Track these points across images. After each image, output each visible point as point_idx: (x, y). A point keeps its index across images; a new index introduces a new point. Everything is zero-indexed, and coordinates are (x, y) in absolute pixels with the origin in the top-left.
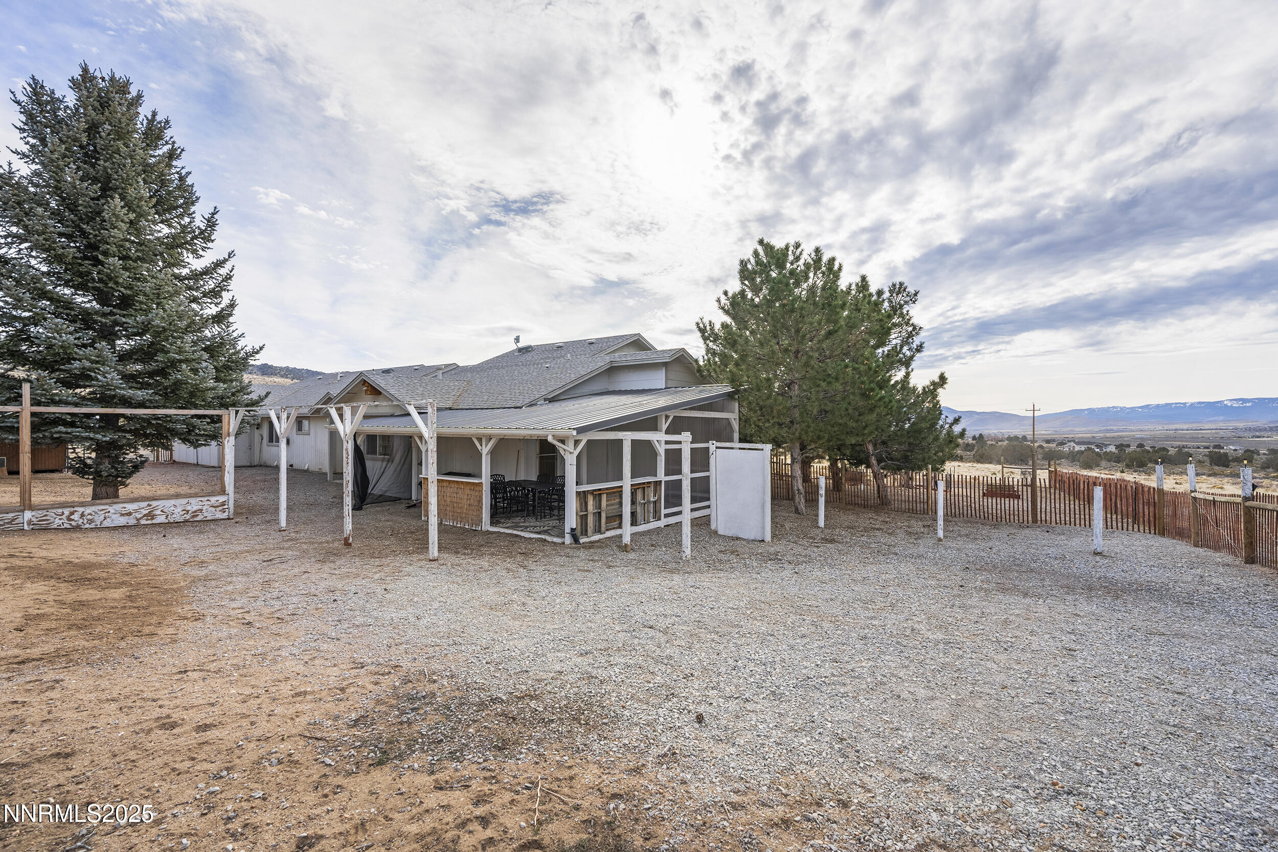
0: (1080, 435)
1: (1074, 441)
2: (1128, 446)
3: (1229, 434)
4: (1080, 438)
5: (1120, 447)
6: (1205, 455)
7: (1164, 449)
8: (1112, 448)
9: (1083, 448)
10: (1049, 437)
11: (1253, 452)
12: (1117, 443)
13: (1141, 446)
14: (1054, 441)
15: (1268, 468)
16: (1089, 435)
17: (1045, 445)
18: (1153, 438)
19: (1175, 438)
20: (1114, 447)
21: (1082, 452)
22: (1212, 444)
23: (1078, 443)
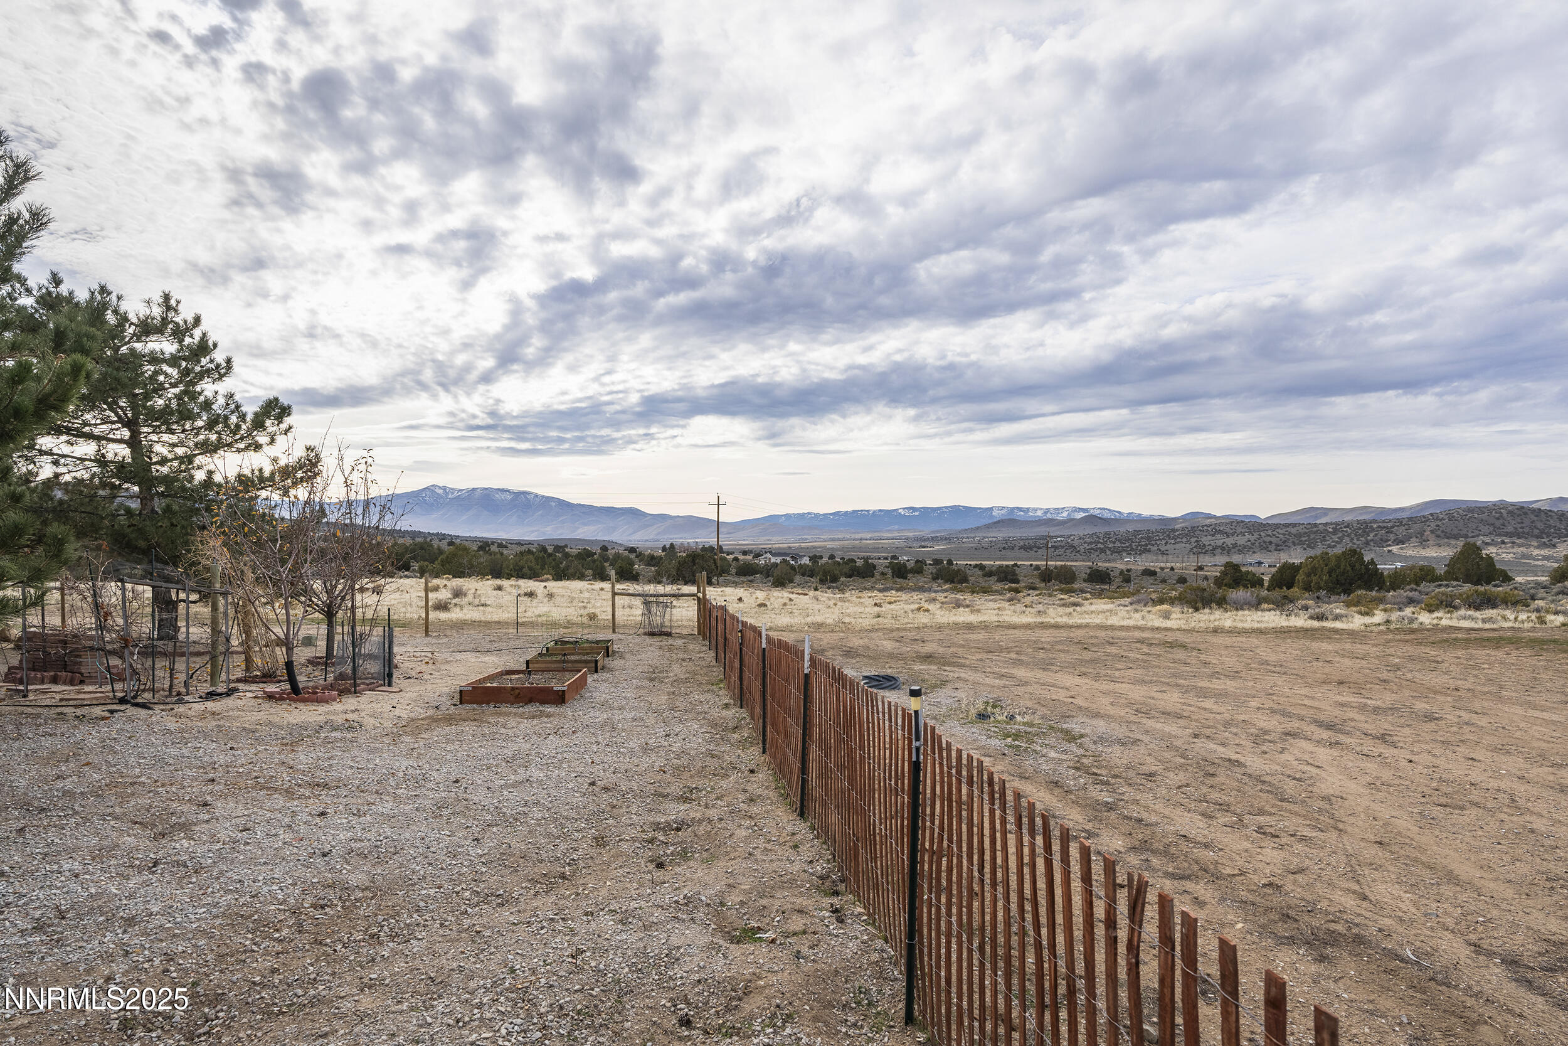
0: (777, 546)
1: (770, 552)
2: (821, 557)
3: (902, 544)
4: (776, 549)
5: (814, 558)
6: (886, 567)
7: (852, 561)
8: (806, 561)
9: (778, 560)
10: (746, 548)
11: (921, 562)
12: (811, 555)
13: (832, 557)
14: (751, 552)
15: (938, 579)
16: (785, 546)
17: (741, 557)
18: (842, 549)
19: (860, 549)
20: (808, 559)
21: (776, 565)
22: (890, 555)
23: (774, 555)
